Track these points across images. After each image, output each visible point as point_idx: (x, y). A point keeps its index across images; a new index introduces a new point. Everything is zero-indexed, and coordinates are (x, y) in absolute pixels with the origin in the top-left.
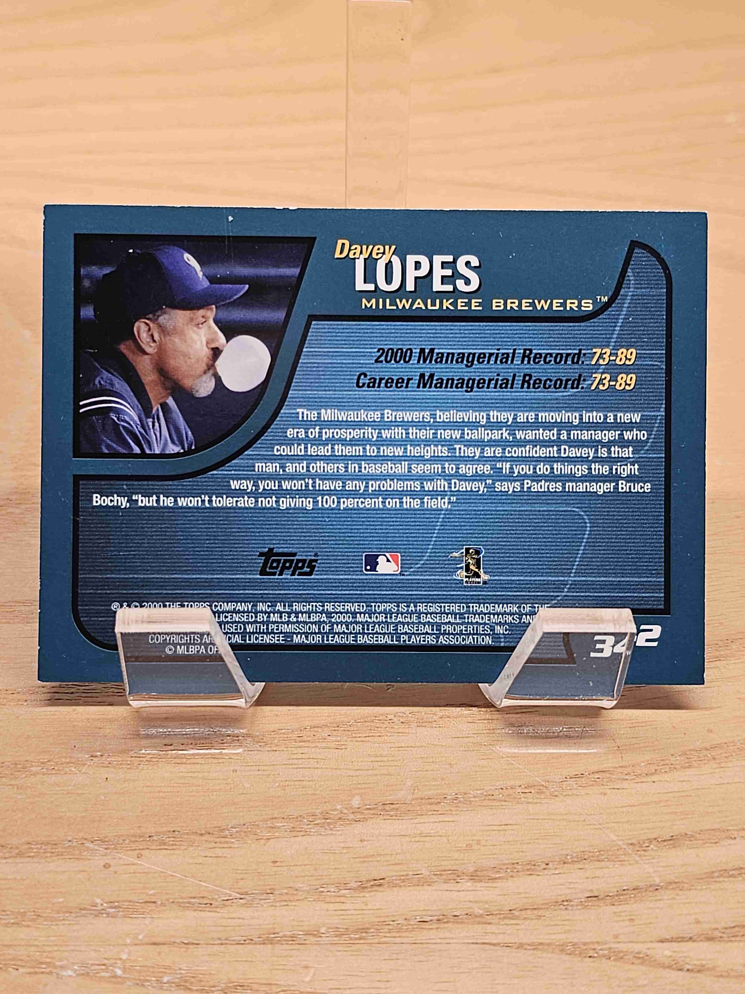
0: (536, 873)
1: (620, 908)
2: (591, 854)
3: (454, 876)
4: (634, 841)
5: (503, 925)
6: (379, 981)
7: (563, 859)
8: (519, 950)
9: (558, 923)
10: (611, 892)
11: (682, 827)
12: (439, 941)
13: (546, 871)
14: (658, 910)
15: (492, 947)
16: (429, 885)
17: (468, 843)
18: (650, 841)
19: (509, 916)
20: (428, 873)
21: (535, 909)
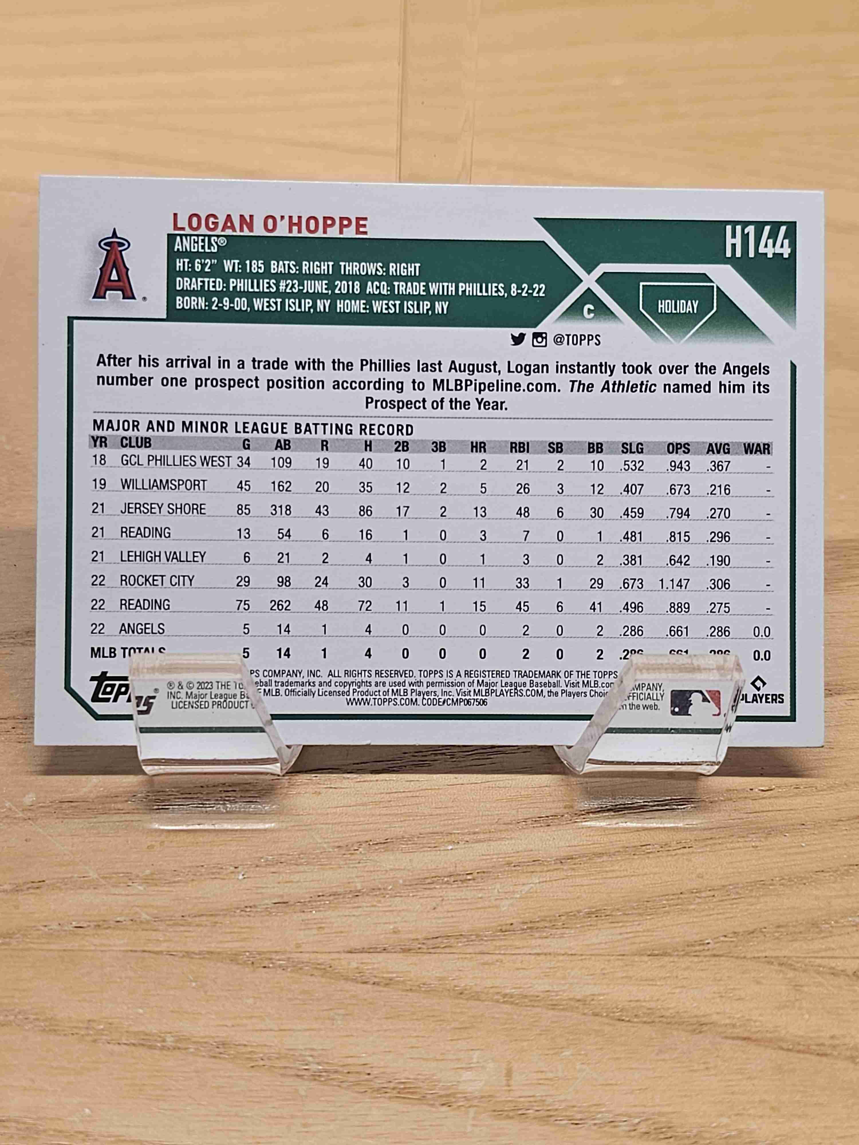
0: (221, 876)
1: (309, 916)
2: (290, 857)
3: (126, 879)
4: (340, 844)
5: (170, 932)
6: (15, 989)
7: (257, 862)
8: (185, 959)
9: (236, 930)
10: (303, 898)
11: (398, 829)
12: (93, 948)
13: (233, 876)
14: (353, 918)
15: (152, 955)
16: (95, 888)
17: (149, 844)
18: (360, 844)
19: (181, 922)
20: (96, 876)
21: (212, 915)
